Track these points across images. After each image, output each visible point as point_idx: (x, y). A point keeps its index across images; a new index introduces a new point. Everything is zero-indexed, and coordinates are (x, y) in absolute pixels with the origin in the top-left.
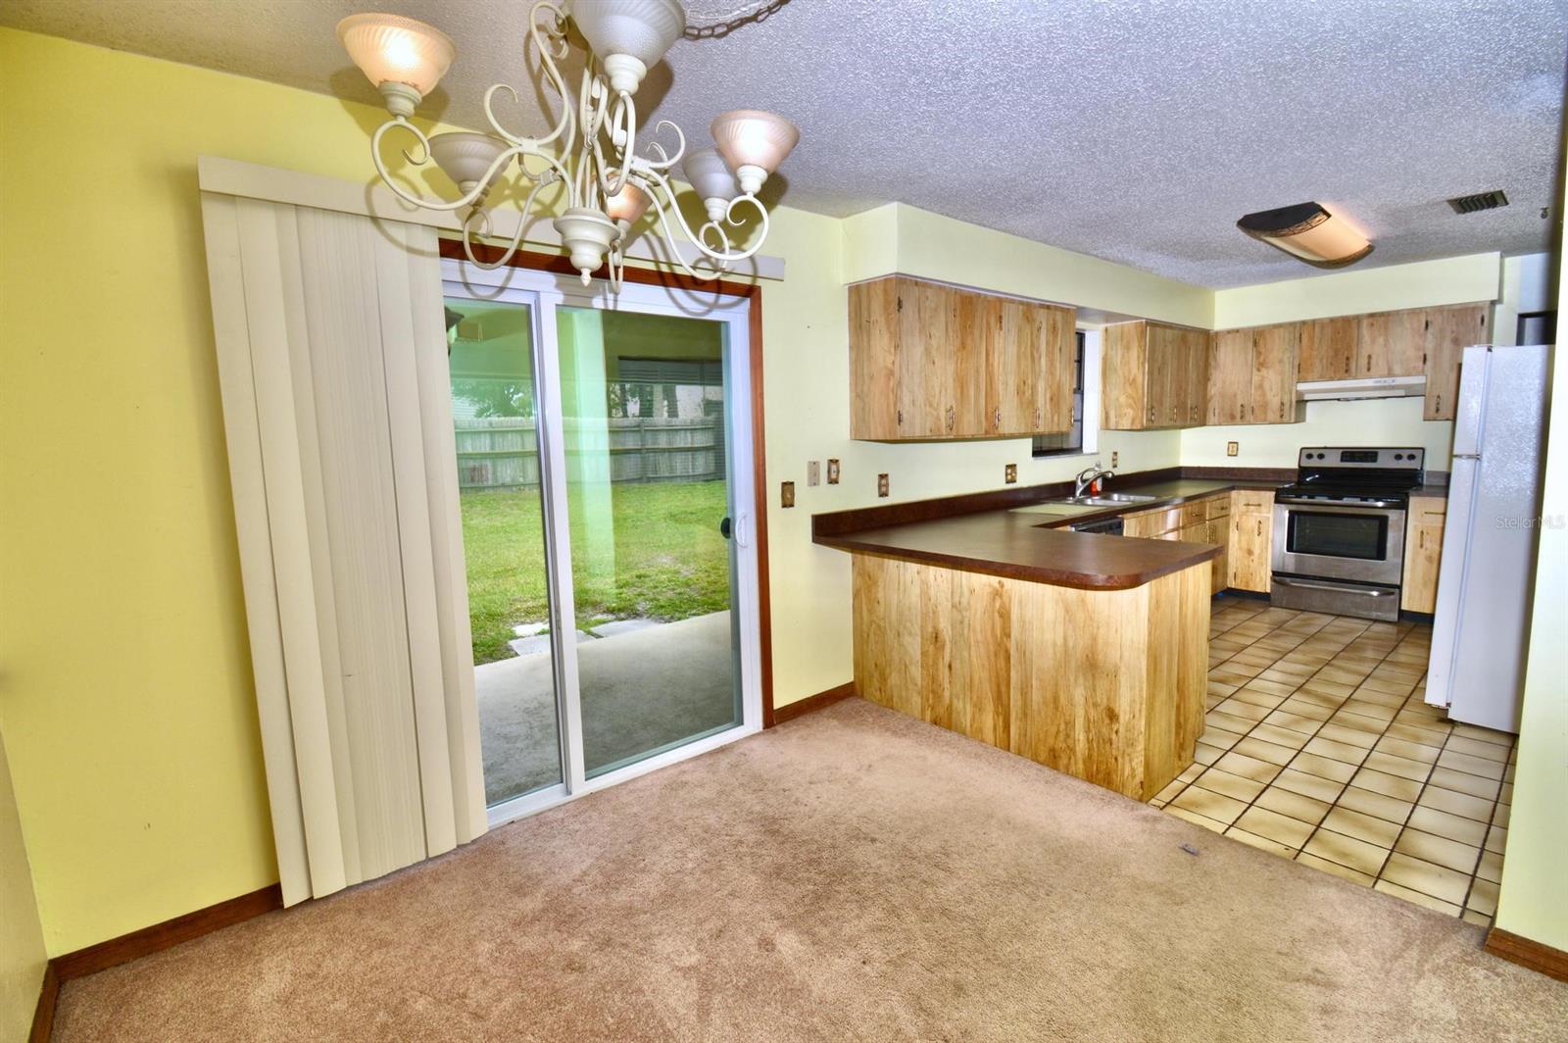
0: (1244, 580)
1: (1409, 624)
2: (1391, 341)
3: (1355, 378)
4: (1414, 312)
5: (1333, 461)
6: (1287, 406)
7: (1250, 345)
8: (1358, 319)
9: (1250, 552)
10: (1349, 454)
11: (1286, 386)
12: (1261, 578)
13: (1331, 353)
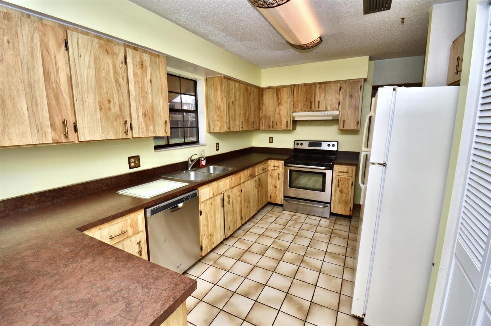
0: (274, 198)
1: (334, 218)
2: (327, 95)
3: (313, 111)
4: (335, 82)
5: (306, 146)
6: (289, 123)
7: (275, 95)
8: (314, 84)
9: (276, 187)
10: (312, 143)
11: (289, 114)
12: (280, 198)
13: (305, 100)
